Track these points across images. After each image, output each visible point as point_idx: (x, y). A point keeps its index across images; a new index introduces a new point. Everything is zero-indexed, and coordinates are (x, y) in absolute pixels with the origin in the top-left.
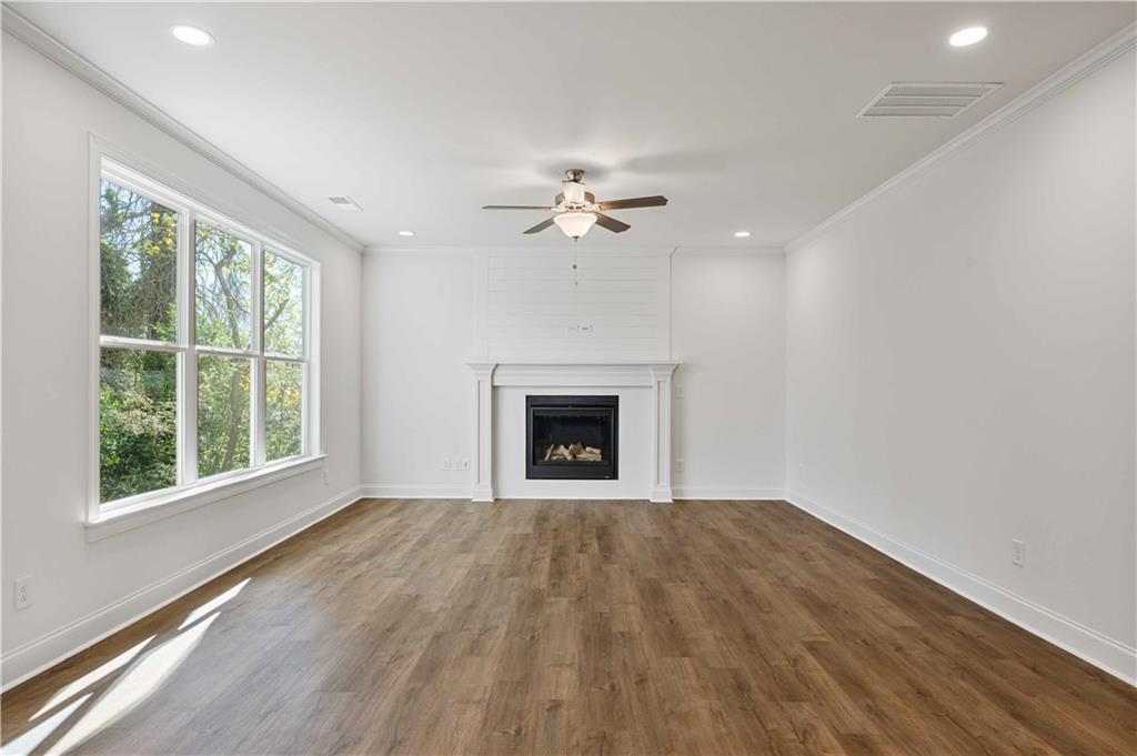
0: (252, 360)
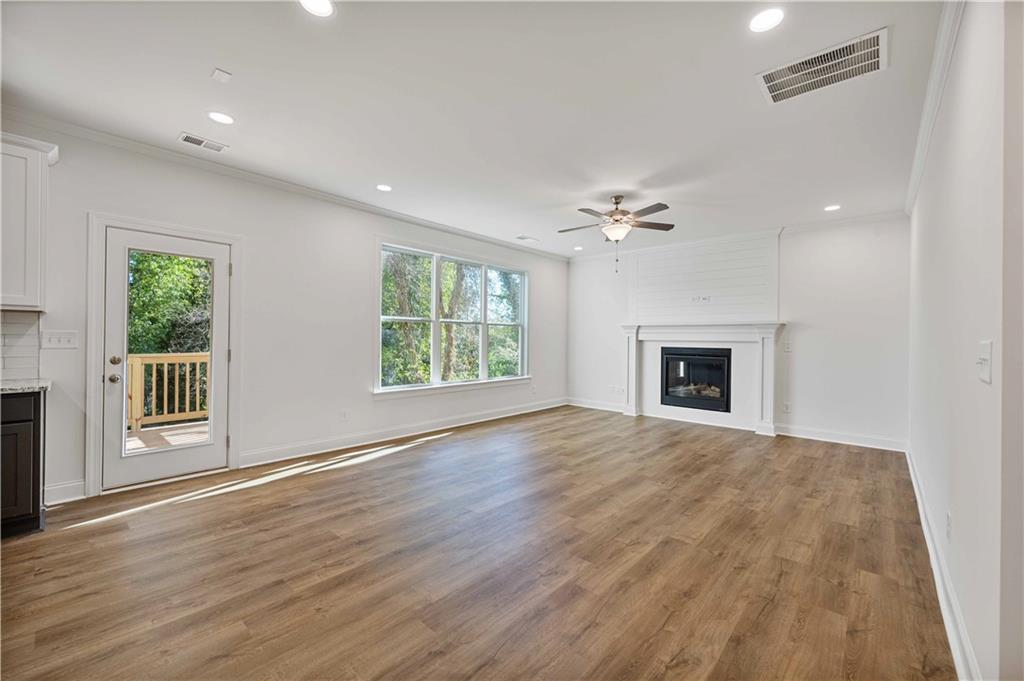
0: (480, 326)
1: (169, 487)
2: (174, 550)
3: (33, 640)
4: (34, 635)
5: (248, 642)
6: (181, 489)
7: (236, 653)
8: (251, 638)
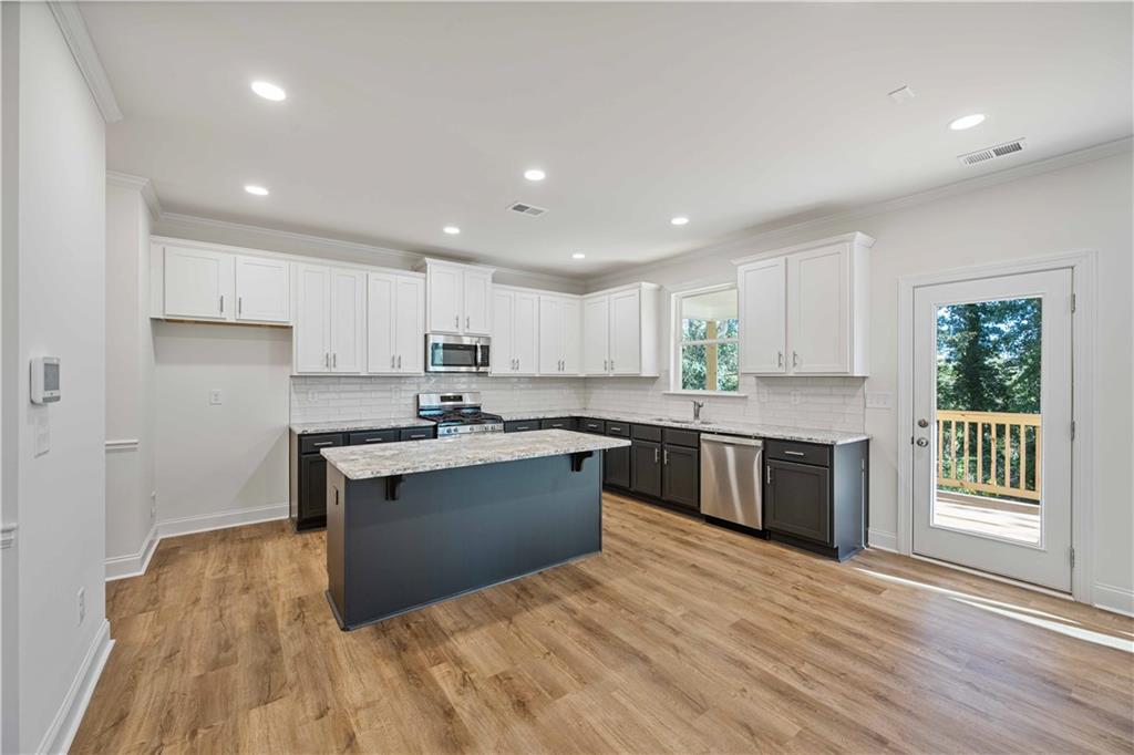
1: (971, 581)
2: (870, 632)
3: (734, 621)
4: (738, 619)
5: (774, 745)
6: (979, 589)
7: (759, 741)
8: (781, 745)
